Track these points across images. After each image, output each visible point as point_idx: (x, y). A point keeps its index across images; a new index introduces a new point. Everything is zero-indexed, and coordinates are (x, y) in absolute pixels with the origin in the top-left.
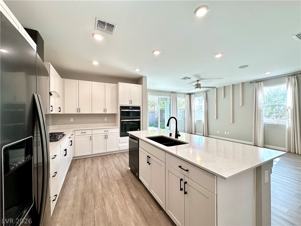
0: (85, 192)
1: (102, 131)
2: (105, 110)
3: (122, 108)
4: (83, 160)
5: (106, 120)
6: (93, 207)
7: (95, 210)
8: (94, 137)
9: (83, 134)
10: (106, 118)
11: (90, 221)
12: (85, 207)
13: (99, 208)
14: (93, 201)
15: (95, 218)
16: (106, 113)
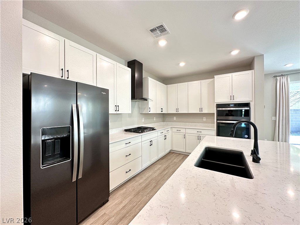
0: (154, 180)
1: (195, 132)
2: (201, 109)
3: (218, 106)
4: (178, 154)
5: (205, 120)
6: (146, 194)
7: (145, 197)
8: (187, 136)
9: (178, 131)
10: (205, 118)
11: (136, 201)
12: (143, 190)
13: (148, 198)
14: (151, 189)
15: (139, 203)
16: (202, 112)
